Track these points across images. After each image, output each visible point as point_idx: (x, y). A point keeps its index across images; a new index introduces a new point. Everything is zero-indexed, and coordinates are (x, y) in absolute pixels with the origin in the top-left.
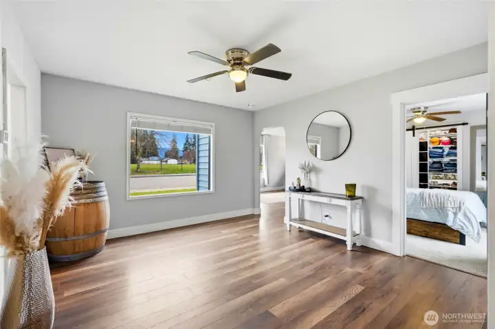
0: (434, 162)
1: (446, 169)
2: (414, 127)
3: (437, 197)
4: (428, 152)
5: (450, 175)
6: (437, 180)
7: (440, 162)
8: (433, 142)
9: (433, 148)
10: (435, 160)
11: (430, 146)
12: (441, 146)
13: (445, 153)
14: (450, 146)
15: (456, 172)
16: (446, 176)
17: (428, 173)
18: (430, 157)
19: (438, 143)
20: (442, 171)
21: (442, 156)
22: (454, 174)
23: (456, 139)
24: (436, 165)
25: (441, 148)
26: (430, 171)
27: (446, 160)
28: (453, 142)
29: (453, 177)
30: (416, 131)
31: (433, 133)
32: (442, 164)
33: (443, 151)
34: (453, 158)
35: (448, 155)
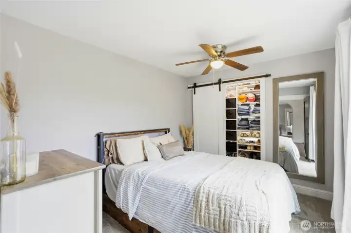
0: (242, 120)
1: (251, 127)
2: (220, 80)
3: (219, 204)
4: (237, 109)
5: (255, 132)
6: (244, 138)
7: (247, 120)
8: (241, 99)
9: (242, 105)
10: (243, 117)
11: (238, 103)
12: (248, 103)
13: (251, 110)
14: (255, 103)
15: (259, 130)
16: (252, 134)
17: (237, 130)
18: (239, 114)
19: (245, 100)
20: (248, 129)
21: (248, 113)
22: (259, 132)
23: (259, 96)
24: (244, 123)
25: (248, 105)
26: (239, 128)
27: (252, 117)
28: (257, 98)
29: (257, 135)
30: (222, 85)
31: (241, 90)
32: (248, 121)
33: (250, 108)
34: (257, 115)
35: (254, 112)
